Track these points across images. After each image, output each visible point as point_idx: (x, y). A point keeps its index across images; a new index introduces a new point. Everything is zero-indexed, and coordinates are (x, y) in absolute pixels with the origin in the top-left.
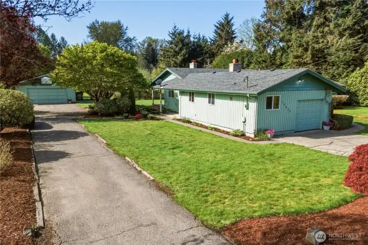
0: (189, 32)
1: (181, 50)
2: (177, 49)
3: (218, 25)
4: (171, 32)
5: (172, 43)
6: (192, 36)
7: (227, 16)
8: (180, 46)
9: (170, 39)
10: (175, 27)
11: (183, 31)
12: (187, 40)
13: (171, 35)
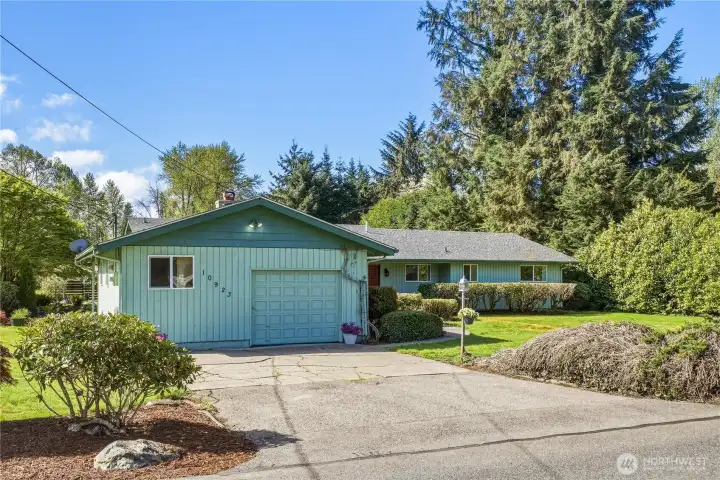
0: (327, 157)
1: (304, 194)
2: (296, 193)
3: (391, 142)
4: (285, 158)
5: (285, 180)
6: (334, 165)
7: (412, 120)
8: (302, 186)
9: (283, 173)
10: (295, 147)
11: (311, 155)
12: (319, 175)
13: (285, 165)
